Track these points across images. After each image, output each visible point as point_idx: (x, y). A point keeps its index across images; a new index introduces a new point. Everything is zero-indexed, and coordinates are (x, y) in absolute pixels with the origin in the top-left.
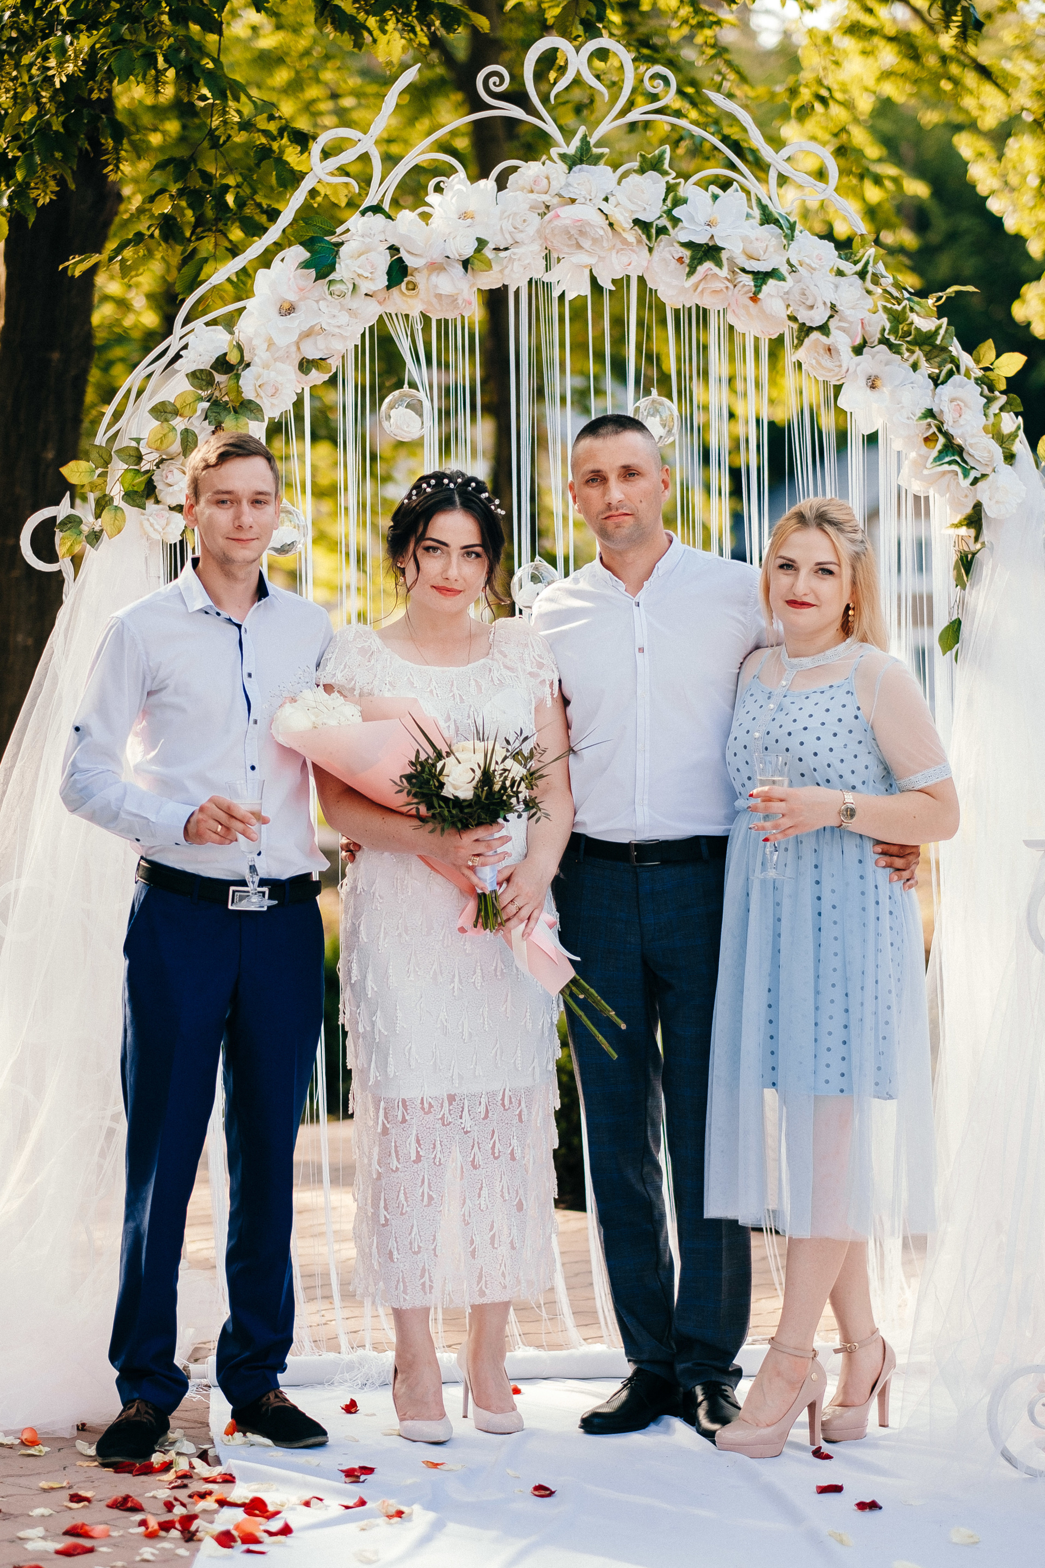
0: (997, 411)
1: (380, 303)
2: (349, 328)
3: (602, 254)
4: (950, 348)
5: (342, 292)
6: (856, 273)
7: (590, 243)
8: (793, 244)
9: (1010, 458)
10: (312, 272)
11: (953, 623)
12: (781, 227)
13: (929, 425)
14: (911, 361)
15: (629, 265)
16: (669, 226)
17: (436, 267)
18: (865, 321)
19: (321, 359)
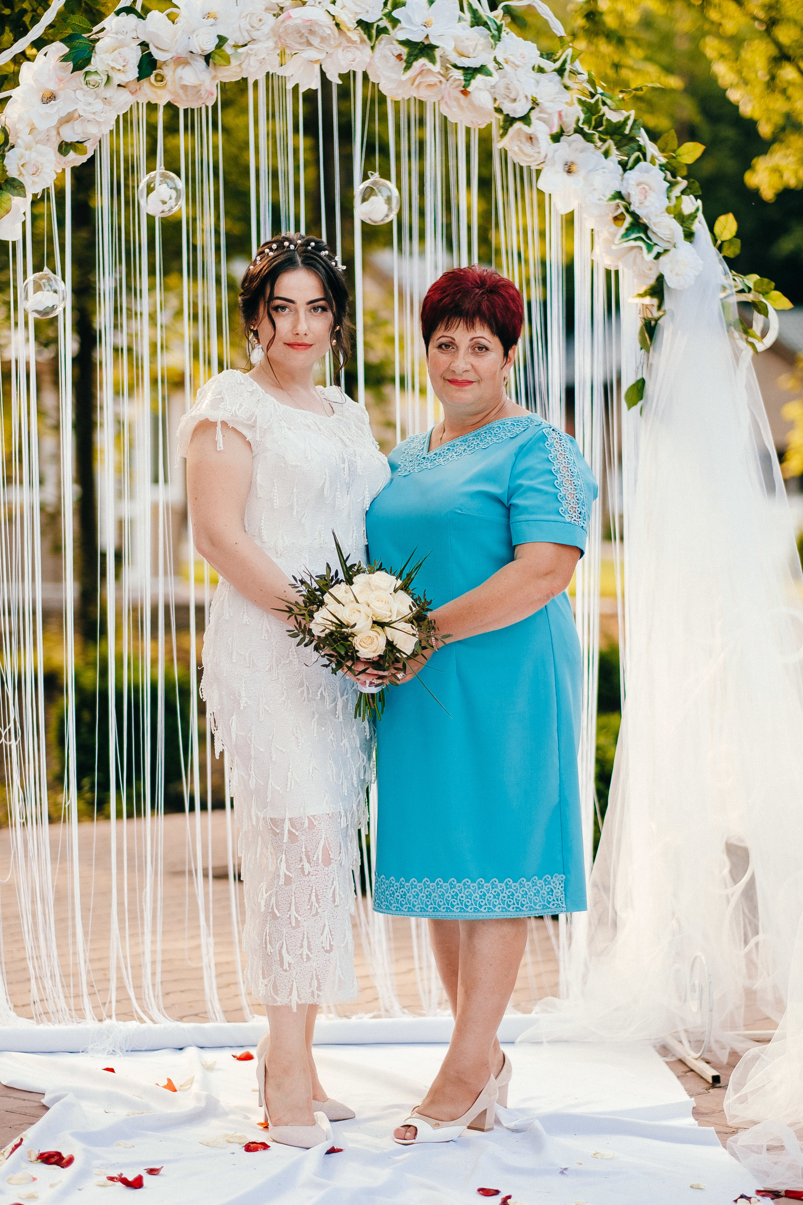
0: (679, 194)
1: (132, 93)
2: (103, 115)
3: (330, 51)
4: (638, 138)
5: (96, 82)
6: (555, 70)
7: (319, 40)
8: (499, 44)
9: (689, 235)
10: (70, 65)
11: (638, 382)
12: (489, 29)
13: (618, 206)
14: (603, 149)
15: (354, 61)
16: (389, 26)
17: (181, 61)
18: (563, 114)
19: (78, 142)
